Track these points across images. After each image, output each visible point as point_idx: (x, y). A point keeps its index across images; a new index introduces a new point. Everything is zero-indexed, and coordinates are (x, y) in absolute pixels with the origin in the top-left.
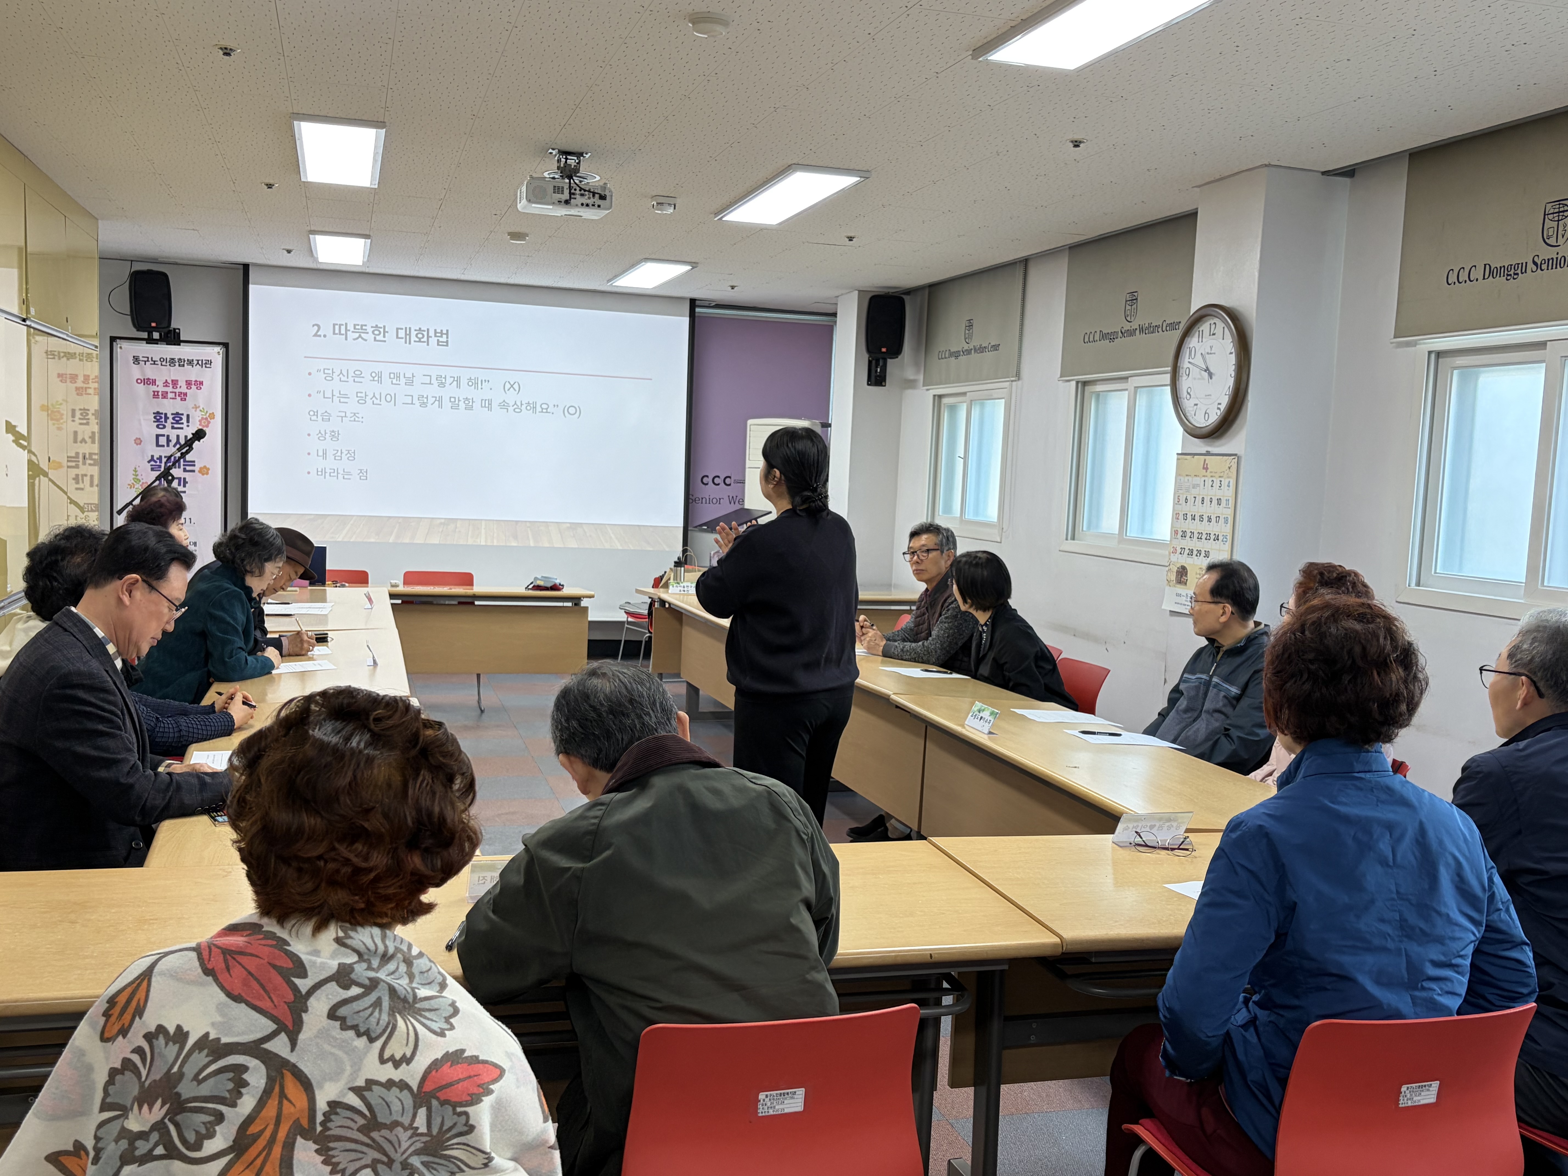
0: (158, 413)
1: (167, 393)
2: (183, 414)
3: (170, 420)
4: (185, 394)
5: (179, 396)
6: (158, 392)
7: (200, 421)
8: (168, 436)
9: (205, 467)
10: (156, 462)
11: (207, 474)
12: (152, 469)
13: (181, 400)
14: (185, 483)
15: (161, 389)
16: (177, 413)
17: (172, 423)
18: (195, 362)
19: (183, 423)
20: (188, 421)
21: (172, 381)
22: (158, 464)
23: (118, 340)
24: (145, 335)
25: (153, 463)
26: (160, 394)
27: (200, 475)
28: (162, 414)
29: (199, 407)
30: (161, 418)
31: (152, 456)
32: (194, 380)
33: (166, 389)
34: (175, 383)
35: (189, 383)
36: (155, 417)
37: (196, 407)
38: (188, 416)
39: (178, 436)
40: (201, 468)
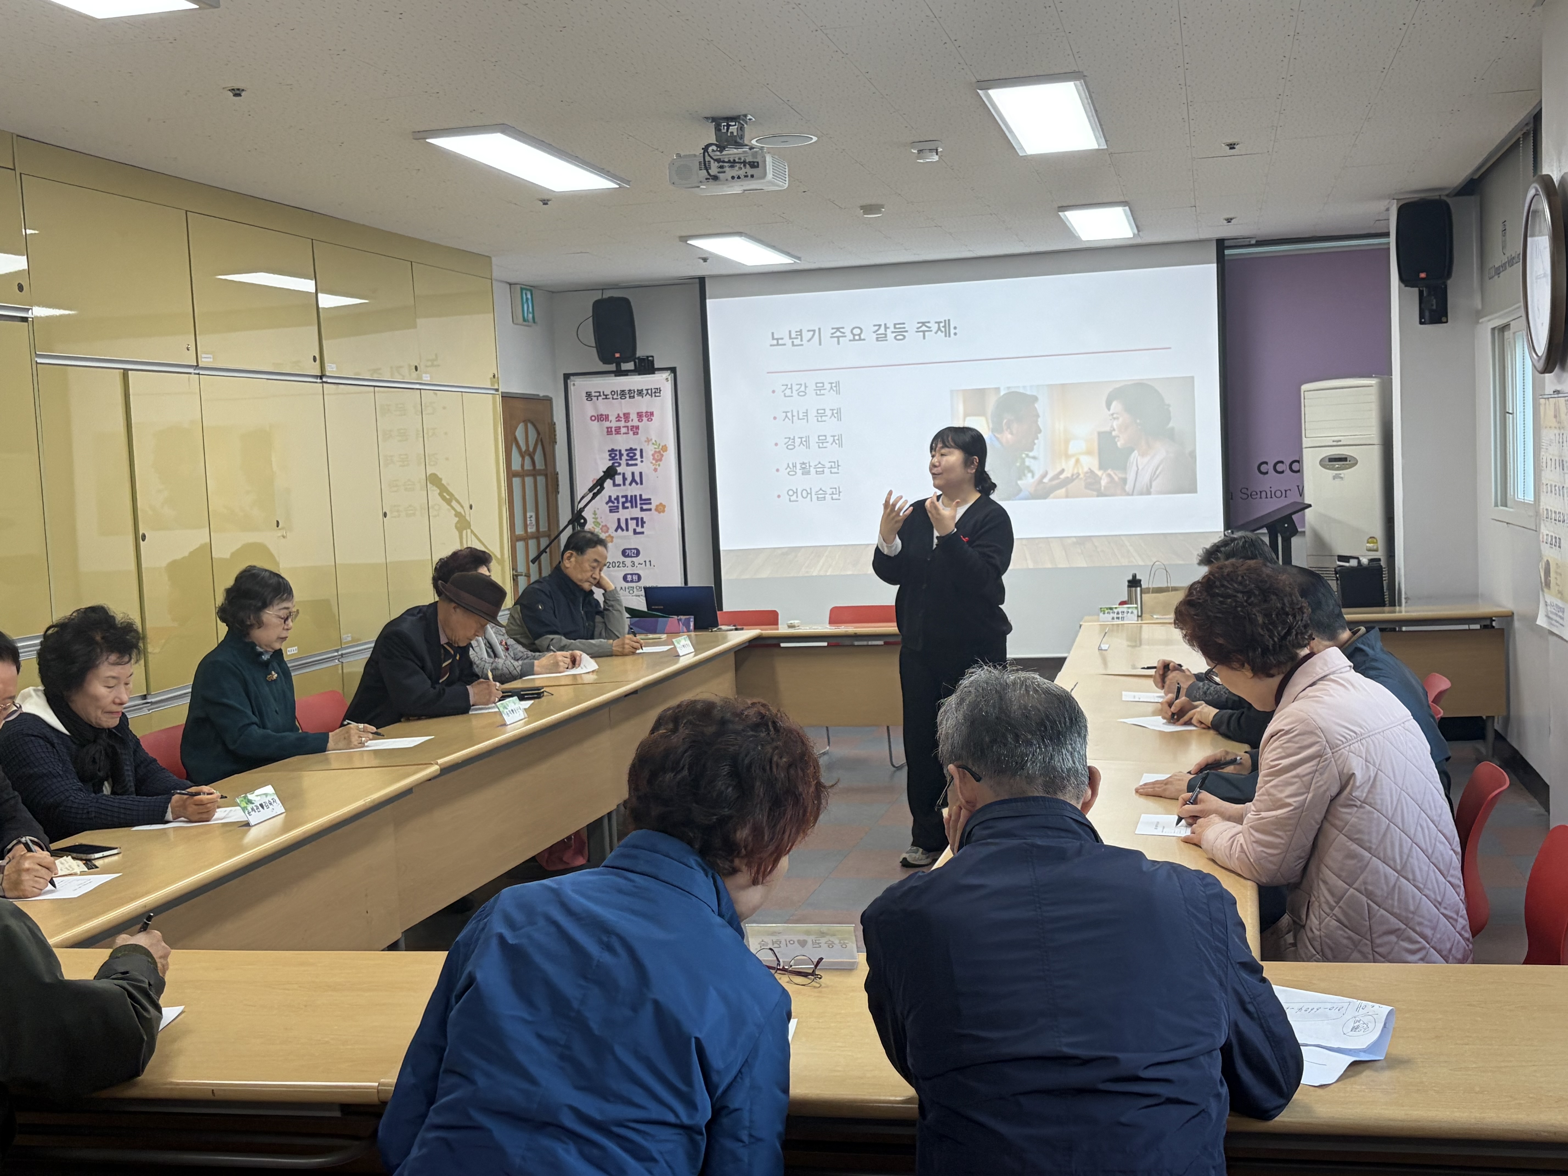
0: (613, 450)
1: (620, 428)
2: (636, 449)
3: (625, 457)
4: (637, 428)
5: (631, 430)
6: (611, 428)
7: (653, 455)
8: (624, 474)
9: (661, 504)
10: (613, 503)
11: (664, 511)
12: (611, 511)
13: (634, 434)
14: (643, 522)
15: (614, 424)
16: (631, 449)
17: (627, 460)
18: (645, 392)
19: (636, 459)
20: (642, 456)
21: (624, 414)
22: (616, 504)
23: (572, 377)
24: (613, 367)
25: (610, 504)
26: (613, 429)
27: (657, 513)
28: (616, 451)
29: (651, 440)
30: (616, 455)
31: (610, 497)
32: (644, 411)
33: (618, 424)
34: (627, 416)
35: (640, 415)
36: (610, 455)
37: (648, 441)
38: (641, 451)
39: (633, 474)
40: (657, 506)
